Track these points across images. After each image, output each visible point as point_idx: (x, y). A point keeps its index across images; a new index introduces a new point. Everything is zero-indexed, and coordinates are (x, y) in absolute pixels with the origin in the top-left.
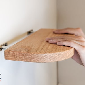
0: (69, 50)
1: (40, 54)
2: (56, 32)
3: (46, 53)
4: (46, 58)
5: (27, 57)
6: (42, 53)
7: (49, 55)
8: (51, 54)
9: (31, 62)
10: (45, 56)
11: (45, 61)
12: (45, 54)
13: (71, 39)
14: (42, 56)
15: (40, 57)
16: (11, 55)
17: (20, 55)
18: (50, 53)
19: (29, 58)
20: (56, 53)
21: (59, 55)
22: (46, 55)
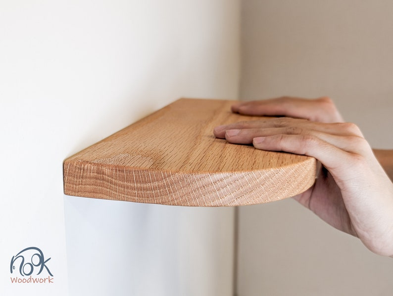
0: (300, 164)
1: (199, 176)
2: (243, 109)
3: (219, 170)
4: (219, 190)
5: (148, 185)
6: (205, 172)
7: (230, 179)
8: (237, 175)
9: (163, 203)
10: (215, 182)
11: (217, 202)
12: (217, 176)
13: (312, 130)
14: (206, 181)
15: (199, 184)
16: (90, 178)
17: (123, 179)
18: (233, 170)
19: (155, 188)
20: (255, 174)
21: (266, 178)
22: (222, 180)
